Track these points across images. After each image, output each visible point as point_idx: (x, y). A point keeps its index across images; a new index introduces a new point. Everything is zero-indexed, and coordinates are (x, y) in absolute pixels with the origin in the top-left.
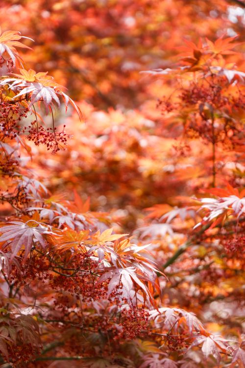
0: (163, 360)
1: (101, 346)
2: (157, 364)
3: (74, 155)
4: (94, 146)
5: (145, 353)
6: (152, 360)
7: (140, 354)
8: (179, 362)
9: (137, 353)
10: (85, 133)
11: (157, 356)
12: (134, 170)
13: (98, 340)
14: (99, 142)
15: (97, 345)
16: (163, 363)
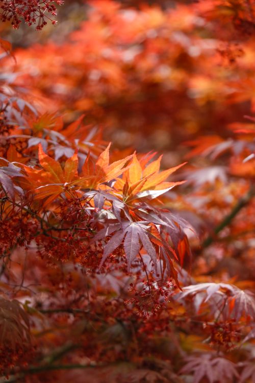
0: (215, 361)
1: (124, 343)
2: (206, 366)
3: (94, 75)
4: (121, 61)
5: (189, 353)
6: (199, 360)
7: (183, 353)
8: (241, 364)
9: (177, 353)
10: (109, 42)
11: (207, 357)
12: (182, 95)
13: (119, 336)
14: (129, 56)
15: (119, 342)
16: (215, 365)
